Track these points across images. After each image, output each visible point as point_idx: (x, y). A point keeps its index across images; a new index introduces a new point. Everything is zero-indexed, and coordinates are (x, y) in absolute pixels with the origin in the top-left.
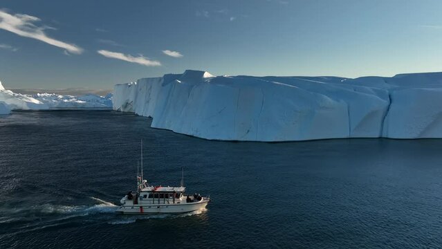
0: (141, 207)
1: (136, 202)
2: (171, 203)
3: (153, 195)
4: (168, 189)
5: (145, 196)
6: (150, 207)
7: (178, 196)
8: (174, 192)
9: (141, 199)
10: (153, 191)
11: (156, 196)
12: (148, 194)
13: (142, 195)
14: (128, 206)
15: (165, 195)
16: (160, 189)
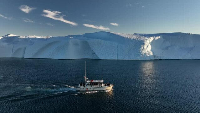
0: (87, 88)
1: (84, 87)
2: (99, 86)
3: (92, 84)
4: (97, 81)
5: (88, 84)
6: (91, 88)
7: (101, 84)
8: (100, 82)
9: (86, 85)
10: (91, 82)
11: (93, 84)
12: (89, 83)
13: (87, 83)
14: (81, 88)
15: (96, 84)
16: (93, 81)
